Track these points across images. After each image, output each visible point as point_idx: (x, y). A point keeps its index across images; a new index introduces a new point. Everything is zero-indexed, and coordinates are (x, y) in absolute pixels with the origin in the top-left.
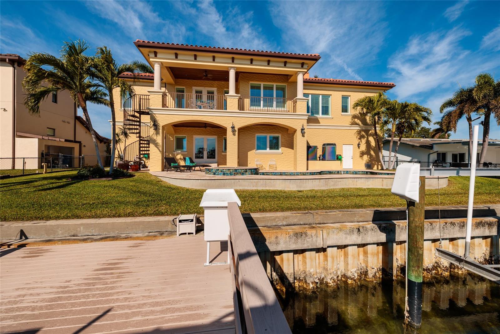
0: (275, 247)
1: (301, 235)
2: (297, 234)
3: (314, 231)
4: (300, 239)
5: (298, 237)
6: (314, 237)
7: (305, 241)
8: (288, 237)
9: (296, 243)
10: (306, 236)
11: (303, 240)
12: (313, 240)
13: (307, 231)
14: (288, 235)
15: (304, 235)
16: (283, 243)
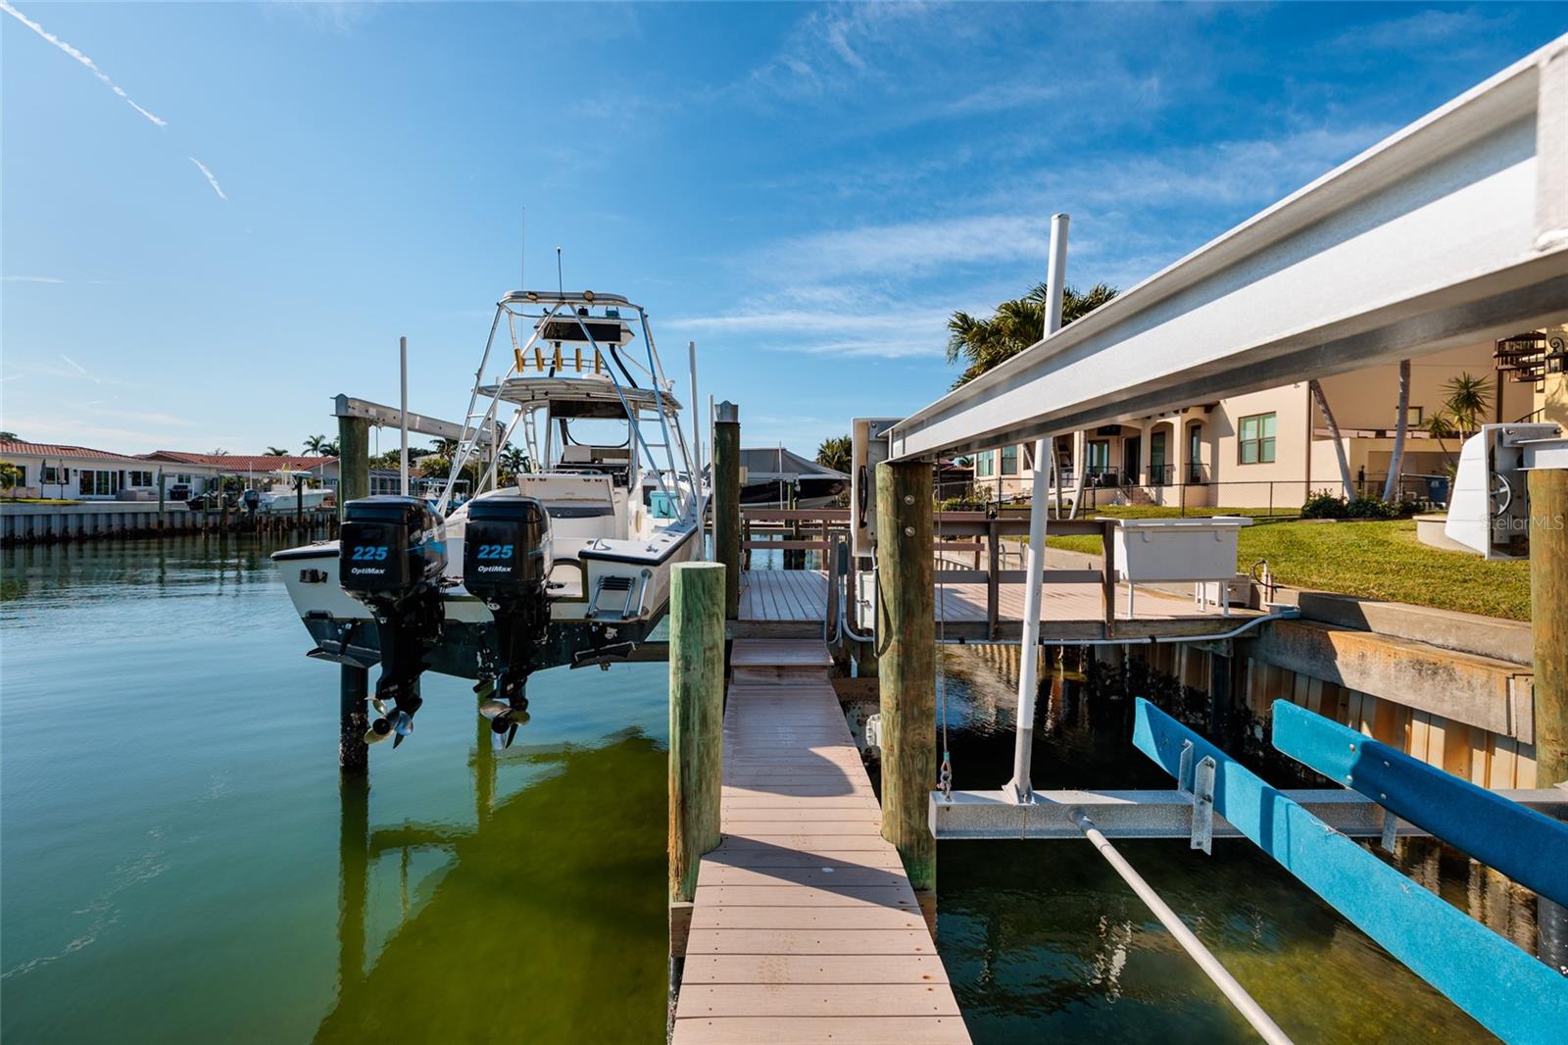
0: (1357, 681)
1: (1435, 673)
2: (1421, 663)
3: (1480, 672)
4: (1431, 682)
5: (1423, 673)
6: (1478, 691)
7: (1448, 694)
8: (1393, 665)
9: (1418, 690)
10: (1451, 678)
11: (1439, 689)
12: (1473, 698)
13: (1454, 665)
14: (1392, 661)
15: (1442, 675)
16: (1377, 677)
